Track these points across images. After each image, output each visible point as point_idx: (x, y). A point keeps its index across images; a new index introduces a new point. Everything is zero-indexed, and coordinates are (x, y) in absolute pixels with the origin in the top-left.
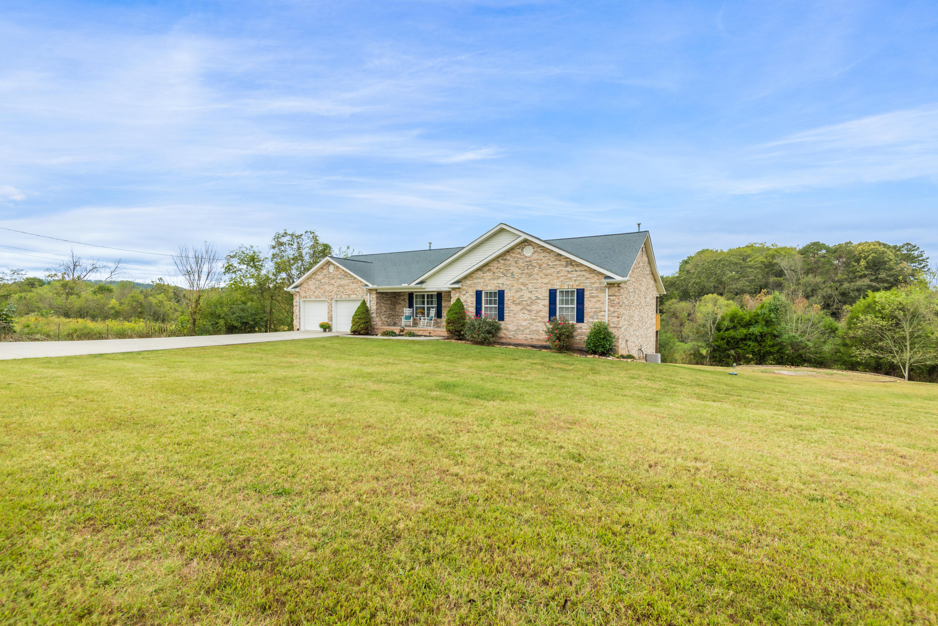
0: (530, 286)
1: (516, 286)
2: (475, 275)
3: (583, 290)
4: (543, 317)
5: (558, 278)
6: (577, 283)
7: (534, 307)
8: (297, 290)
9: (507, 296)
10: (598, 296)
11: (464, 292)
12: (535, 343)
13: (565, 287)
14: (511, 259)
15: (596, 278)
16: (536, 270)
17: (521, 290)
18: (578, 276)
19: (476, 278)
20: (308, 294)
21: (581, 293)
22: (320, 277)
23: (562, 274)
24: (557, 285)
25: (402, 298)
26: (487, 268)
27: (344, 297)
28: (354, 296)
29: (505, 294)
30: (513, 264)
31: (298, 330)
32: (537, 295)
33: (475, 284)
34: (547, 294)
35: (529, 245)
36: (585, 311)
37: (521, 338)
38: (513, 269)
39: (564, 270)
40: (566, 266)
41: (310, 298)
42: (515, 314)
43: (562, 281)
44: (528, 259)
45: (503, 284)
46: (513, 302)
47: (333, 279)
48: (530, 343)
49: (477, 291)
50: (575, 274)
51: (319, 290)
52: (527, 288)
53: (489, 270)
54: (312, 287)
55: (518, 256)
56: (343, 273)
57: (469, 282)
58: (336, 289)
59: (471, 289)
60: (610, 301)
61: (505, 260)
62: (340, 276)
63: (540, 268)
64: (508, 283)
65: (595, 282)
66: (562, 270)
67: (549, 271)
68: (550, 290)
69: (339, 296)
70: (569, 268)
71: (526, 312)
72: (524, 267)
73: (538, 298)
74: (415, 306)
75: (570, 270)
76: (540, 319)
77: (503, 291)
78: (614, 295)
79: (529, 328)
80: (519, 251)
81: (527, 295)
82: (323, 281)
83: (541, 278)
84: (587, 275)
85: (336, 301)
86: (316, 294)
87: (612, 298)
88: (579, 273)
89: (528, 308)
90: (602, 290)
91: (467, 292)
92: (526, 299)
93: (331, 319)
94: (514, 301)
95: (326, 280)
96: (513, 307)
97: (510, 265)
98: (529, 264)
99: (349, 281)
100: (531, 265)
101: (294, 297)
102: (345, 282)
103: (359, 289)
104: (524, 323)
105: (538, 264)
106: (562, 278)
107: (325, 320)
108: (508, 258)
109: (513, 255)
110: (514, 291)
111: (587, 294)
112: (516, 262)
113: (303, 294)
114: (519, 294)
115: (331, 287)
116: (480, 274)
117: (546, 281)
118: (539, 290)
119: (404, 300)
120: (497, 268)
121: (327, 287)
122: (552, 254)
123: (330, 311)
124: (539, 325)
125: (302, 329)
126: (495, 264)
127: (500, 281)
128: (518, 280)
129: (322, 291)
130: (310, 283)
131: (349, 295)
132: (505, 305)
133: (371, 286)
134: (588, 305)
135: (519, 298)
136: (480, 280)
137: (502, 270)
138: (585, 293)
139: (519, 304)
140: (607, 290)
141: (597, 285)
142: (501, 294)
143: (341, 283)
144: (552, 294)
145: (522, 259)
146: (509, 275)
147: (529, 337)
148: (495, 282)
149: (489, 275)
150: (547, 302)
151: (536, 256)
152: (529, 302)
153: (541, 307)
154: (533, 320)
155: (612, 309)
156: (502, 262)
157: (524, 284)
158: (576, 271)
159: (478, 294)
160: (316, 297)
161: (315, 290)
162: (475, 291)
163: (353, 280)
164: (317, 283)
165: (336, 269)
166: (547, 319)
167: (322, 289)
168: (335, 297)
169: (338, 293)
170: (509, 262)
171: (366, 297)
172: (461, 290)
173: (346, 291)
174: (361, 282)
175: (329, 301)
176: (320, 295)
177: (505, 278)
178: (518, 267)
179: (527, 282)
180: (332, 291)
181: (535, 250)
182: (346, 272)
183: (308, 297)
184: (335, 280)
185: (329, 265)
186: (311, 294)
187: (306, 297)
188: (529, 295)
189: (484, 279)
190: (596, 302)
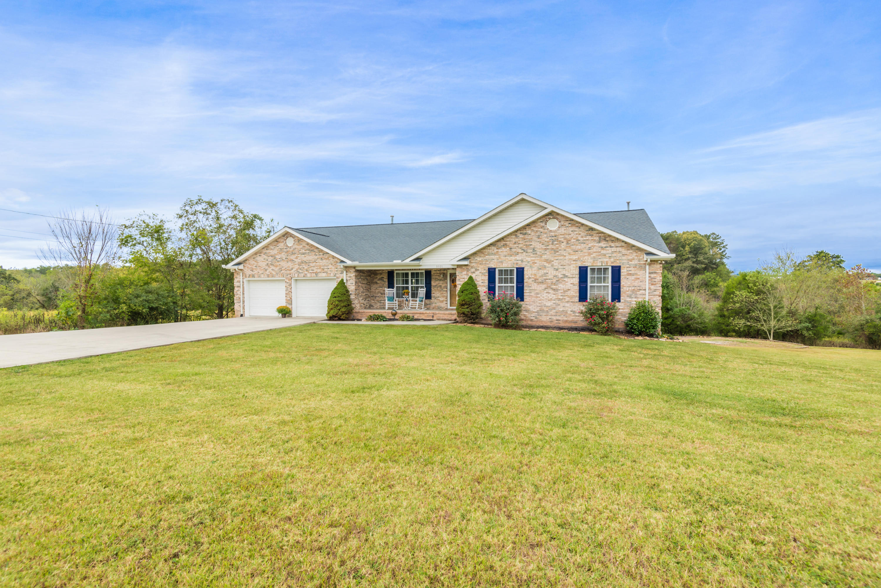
0: (556, 263)
1: (538, 263)
2: (487, 251)
3: (620, 267)
4: (572, 297)
5: (590, 254)
6: (612, 260)
7: (561, 286)
8: (241, 267)
9: (528, 274)
10: (636, 274)
11: (473, 270)
12: (562, 325)
13: (598, 264)
14: (533, 234)
15: (635, 254)
16: (563, 246)
17: (545, 267)
18: (613, 253)
19: (489, 254)
20: (256, 272)
21: (616, 272)
22: (273, 251)
23: (595, 250)
24: (588, 262)
25: (379, 277)
26: (503, 243)
27: (309, 275)
28: (324, 275)
29: (525, 272)
30: (535, 238)
31: (242, 315)
32: (564, 272)
33: (487, 260)
34: (577, 272)
35: (554, 218)
36: (622, 290)
37: (545, 319)
38: (535, 244)
39: (596, 246)
40: (599, 242)
41: (259, 277)
42: (537, 294)
43: (594, 258)
44: (553, 234)
45: (522, 261)
46: (535, 280)
47: (293, 254)
48: (556, 325)
49: (489, 269)
50: (610, 250)
51: (272, 267)
52: (552, 266)
53: (505, 245)
54: (263, 264)
55: (541, 230)
56: (307, 247)
57: (479, 259)
58: (297, 267)
59: (481, 266)
60: (651, 279)
61: (525, 234)
62: (303, 251)
63: (567, 243)
64: (529, 259)
65: (633, 259)
66: (594, 246)
67: (579, 247)
68: (580, 267)
69: (302, 275)
70: (603, 244)
71: (551, 291)
72: (548, 242)
73: (565, 276)
74: (395, 285)
76: (567, 299)
77: (523, 268)
78: (655, 273)
79: (554, 309)
80: (543, 224)
81: (551, 273)
82: (278, 257)
83: (569, 254)
84: (623, 251)
85: (296, 280)
86: (267, 272)
87: (652, 276)
88: (614, 249)
89: (554, 287)
90: (642, 267)
91: (476, 270)
92: (550, 277)
93: (290, 301)
95: (283, 255)
96: (535, 286)
97: (531, 240)
98: (555, 239)
99: (316, 257)
100: (557, 240)
101: (235, 275)
102: (311, 257)
103: (330, 266)
104: (549, 304)
105: (565, 239)
106: (594, 255)
107: (283, 303)
108: (529, 232)
109: (535, 229)
110: (536, 268)
111: (624, 272)
112: (539, 237)
113: (248, 272)
114: (542, 272)
115: (290, 264)
116: (494, 249)
117: (575, 257)
118: (567, 267)
119: (382, 279)
120: (515, 243)
121: (284, 264)
122: (582, 228)
123: (289, 293)
124: (567, 305)
125: (246, 315)
126: (513, 239)
127: (518, 257)
128: (541, 256)
129: (277, 269)
130: (259, 258)
131: (316, 274)
132: (525, 284)
133: (349, 263)
134: (624, 282)
135: (542, 276)
136: (493, 257)
137: (520, 246)
138: (622, 271)
139: (542, 283)
140: (647, 267)
141: (635, 262)
142: (520, 272)
143: (305, 259)
144: (583, 272)
145: (546, 233)
146: (529, 251)
147: (554, 318)
148: (513, 258)
149: (504, 251)
150: (576, 280)
151: (562, 230)
152: (554, 281)
153: (568, 286)
154: (559, 299)
155: (653, 287)
156: (521, 236)
157: (547, 261)
158: (611, 247)
159: (491, 272)
160: (268, 276)
161: (267, 267)
162: (487, 269)
163: (321, 256)
164: (270, 259)
165: (297, 243)
166: (577, 299)
167: (276, 266)
168: (296, 275)
169: (301, 271)
170: (529, 237)
171: (341, 275)
172: (470, 268)
173: (313, 268)
174: (334, 257)
175: (287, 281)
176: (274, 273)
177: (524, 254)
178: (540, 242)
179: (552, 259)
180: (292, 269)
181: (562, 223)
182: (312, 246)
183: (256, 276)
184: (296, 255)
185: (287, 238)
186: (261, 272)
187: (253, 276)
188: (555, 273)
189: (499, 255)
190: (634, 280)
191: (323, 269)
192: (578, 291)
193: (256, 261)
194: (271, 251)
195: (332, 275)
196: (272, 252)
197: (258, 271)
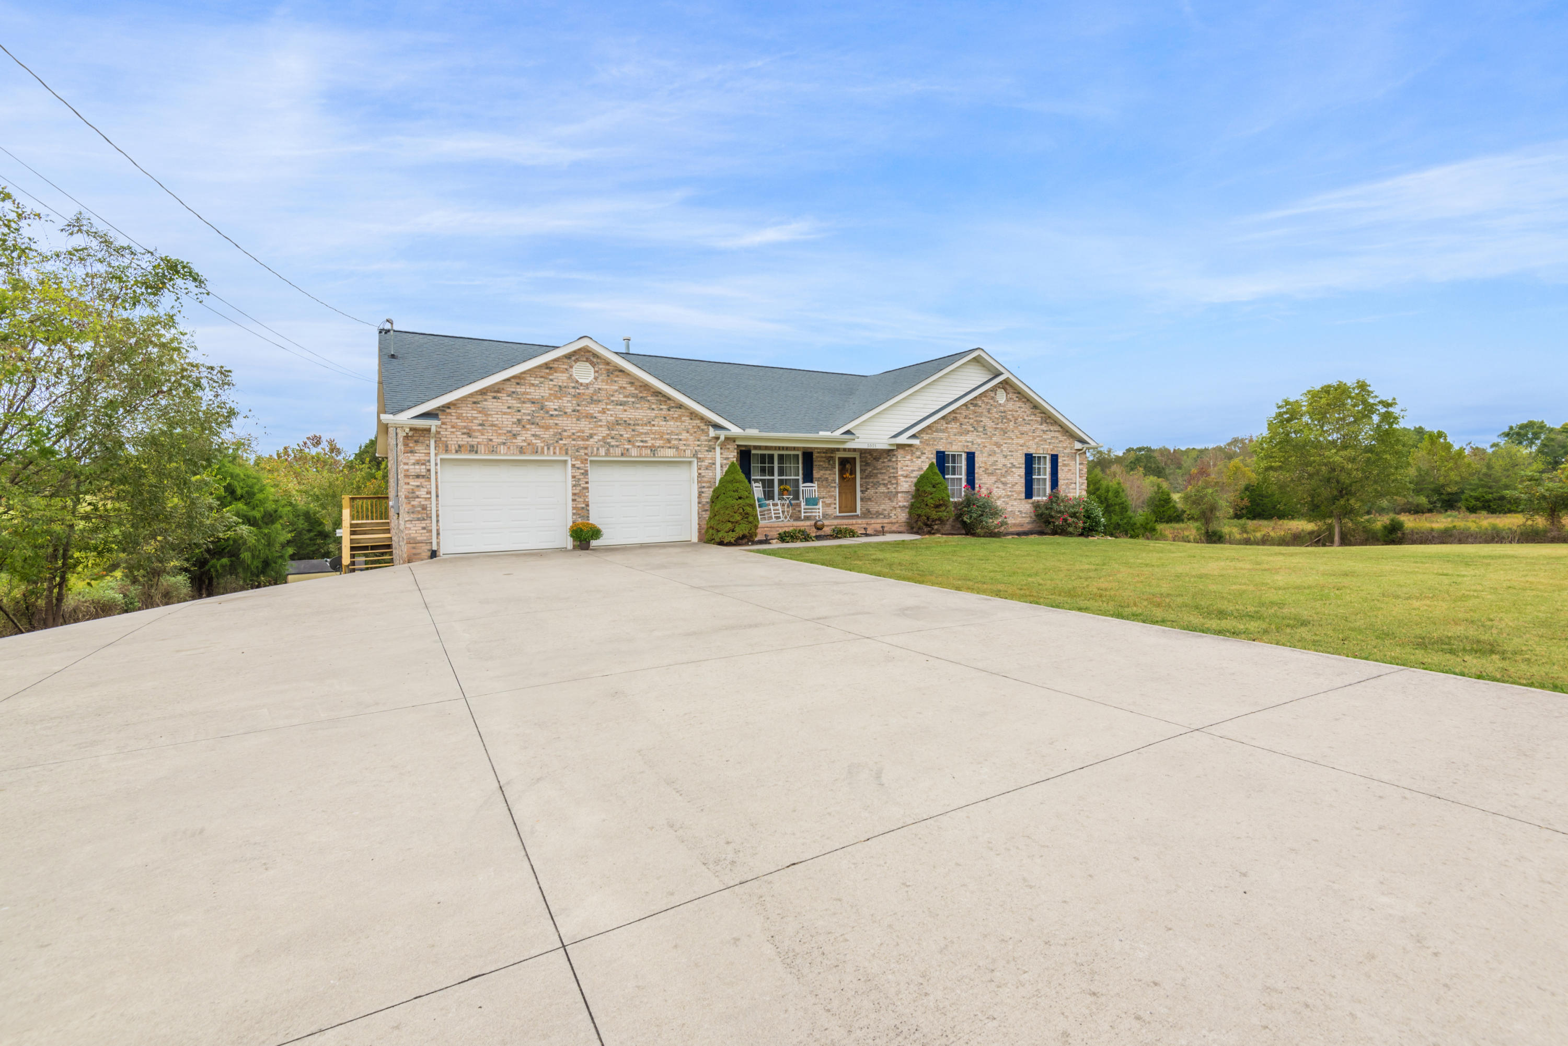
0: (1004, 448)
1: (988, 447)
2: (935, 426)
3: (1057, 456)
4: (1018, 493)
5: (1034, 438)
6: (1051, 447)
7: (1009, 479)
8: (433, 424)
9: (979, 461)
10: (1069, 465)
11: (918, 453)
13: (1040, 452)
14: (983, 406)
15: (1068, 441)
16: (1011, 425)
17: (995, 452)
18: (1052, 438)
19: (937, 431)
20: (481, 439)
21: (1054, 459)
22: (539, 391)
23: (1038, 433)
24: (1032, 449)
26: (952, 415)
27: (634, 452)
28: (670, 452)
29: (976, 459)
30: (987, 414)
31: (434, 554)
32: (1012, 461)
33: (934, 439)
34: (1023, 460)
35: (1003, 387)
36: (1058, 482)
38: (986, 421)
39: (1040, 428)
40: (1041, 424)
41: (493, 451)
43: (1037, 443)
44: (1002, 409)
45: (972, 443)
47: (593, 401)
49: (938, 452)
50: (1049, 434)
51: (534, 430)
52: (1002, 451)
53: (955, 419)
54: (507, 422)
55: (992, 402)
56: (631, 389)
57: (927, 438)
58: (604, 432)
59: (928, 448)
60: (1079, 470)
61: (976, 405)
62: (621, 398)
63: (1015, 422)
64: (979, 441)
65: (1068, 446)
66: (1037, 428)
67: (1025, 428)
68: (1026, 455)
69: (618, 451)
70: (1044, 427)
71: (1000, 485)
72: (998, 419)
73: (1013, 466)
74: (752, 477)
75: (1045, 429)
76: (1015, 495)
77: (973, 454)
78: (1082, 464)
79: (1004, 508)
80: (992, 394)
81: (1000, 461)
82: (552, 405)
83: (1017, 437)
84: (1060, 437)
86: (519, 441)
87: (1080, 467)
88: (1053, 434)
89: (1003, 479)
90: (1073, 457)
91: (923, 453)
92: (1000, 466)
93: (582, 510)
94: (987, 469)
95: (568, 403)
96: (985, 478)
97: (981, 415)
99: (653, 414)
100: (1005, 417)
102: (640, 413)
103: (684, 435)
104: (999, 502)
105: (1013, 417)
106: (1037, 440)
108: (980, 403)
109: (985, 400)
110: (986, 454)
111: (1059, 462)
112: (989, 412)
113: (455, 438)
114: (992, 459)
115: (585, 425)
116: (944, 424)
117: (1021, 441)
118: (1014, 454)
120: (965, 417)
121: (569, 424)
122: (1028, 405)
123: (580, 493)
124: (1015, 503)
125: (442, 552)
126: (964, 411)
127: (969, 438)
128: (991, 437)
129: (547, 435)
130: (490, 404)
131: (653, 449)
132: (976, 475)
133: (735, 430)
134: (1060, 473)
135: (992, 465)
136: (942, 435)
137: (971, 421)
138: (1058, 460)
139: (992, 474)
140: (1078, 456)
141: (1068, 451)
142: (971, 457)
143: (624, 416)
144: (1030, 460)
145: (997, 408)
146: (979, 429)
148: (963, 438)
149: (957, 428)
150: (1022, 471)
151: (1010, 405)
152: (1003, 471)
153: (1016, 478)
154: (1008, 496)
155: (1081, 481)
156: (972, 408)
157: (998, 445)
158: (1050, 431)
159: (940, 458)
160: (521, 451)
161: (516, 429)
162: (935, 452)
163: (664, 412)
164: (528, 408)
165: (604, 377)
166: (1023, 496)
167: (547, 428)
168: (602, 451)
169: (613, 443)
170: (980, 410)
171: (710, 455)
172: (914, 450)
173: (644, 438)
174: (693, 415)
175: (578, 463)
176: (540, 444)
177: (975, 433)
178: (990, 418)
179: (1002, 442)
180: (591, 436)
181: (1010, 395)
182: (646, 386)
183: (482, 448)
184: (601, 406)
185: (576, 361)
186: (496, 440)
187: (473, 449)
188: (1003, 461)
189: (948, 432)
190: (1067, 472)
191: (669, 441)
192: (1024, 485)
193: (483, 411)
194: (532, 390)
195: (688, 453)
196: (536, 393)
197: (489, 436)
